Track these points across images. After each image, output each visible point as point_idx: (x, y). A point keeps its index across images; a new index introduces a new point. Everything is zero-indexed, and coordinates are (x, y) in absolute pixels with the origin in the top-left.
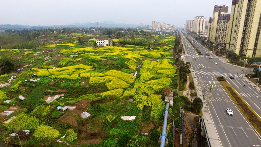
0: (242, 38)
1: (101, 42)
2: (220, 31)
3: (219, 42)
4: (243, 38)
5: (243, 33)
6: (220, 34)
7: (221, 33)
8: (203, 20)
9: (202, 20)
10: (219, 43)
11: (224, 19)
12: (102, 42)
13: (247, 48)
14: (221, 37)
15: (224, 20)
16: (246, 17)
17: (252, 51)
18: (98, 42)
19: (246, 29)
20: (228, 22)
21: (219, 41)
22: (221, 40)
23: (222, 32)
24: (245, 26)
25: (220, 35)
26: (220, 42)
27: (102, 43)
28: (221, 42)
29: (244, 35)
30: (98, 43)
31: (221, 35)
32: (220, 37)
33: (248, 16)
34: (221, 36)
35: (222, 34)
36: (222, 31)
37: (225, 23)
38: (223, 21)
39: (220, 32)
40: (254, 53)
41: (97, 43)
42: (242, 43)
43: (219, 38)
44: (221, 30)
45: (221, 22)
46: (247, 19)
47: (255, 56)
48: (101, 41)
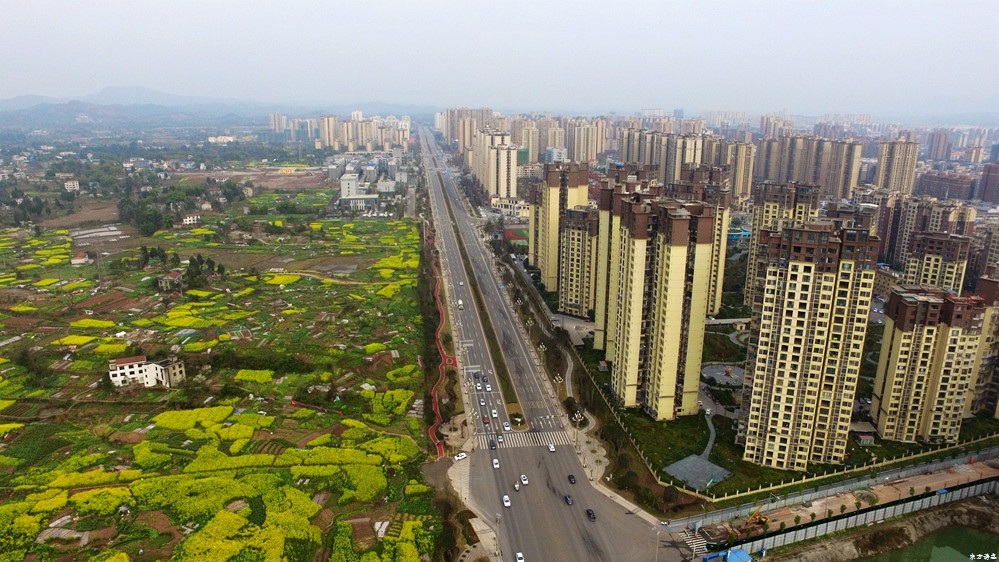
0: (641, 352)
1: (132, 370)
2: (572, 265)
3: (571, 300)
4: (644, 354)
5: (642, 338)
6: (572, 275)
7: (575, 273)
8: (509, 153)
9: (503, 154)
10: (571, 306)
11: (579, 229)
12: (136, 368)
13: (658, 393)
14: (577, 286)
15: (581, 232)
16: (647, 289)
17: (672, 400)
18: (119, 372)
19: (648, 324)
20: (594, 240)
21: (569, 298)
22: (577, 296)
23: (578, 271)
24: (644, 317)
25: (572, 280)
26: (574, 302)
27: (137, 373)
28: (576, 301)
29: (647, 345)
30: (119, 375)
31: (574, 278)
32: (571, 285)
33: (650, 288)
34: (574, 283)
35: (577, 276)
36: (578, 266)
37: (584, 241)
38: (579, 235)
39: (572, 270)
40: (678, 402)
41: (115, 376)
42: (641, 367)
43: (571, 290)
44: (575, 263)
45: (571, 236)
46: (649, 295)
47: (679, 410)
48: (131, 367)
